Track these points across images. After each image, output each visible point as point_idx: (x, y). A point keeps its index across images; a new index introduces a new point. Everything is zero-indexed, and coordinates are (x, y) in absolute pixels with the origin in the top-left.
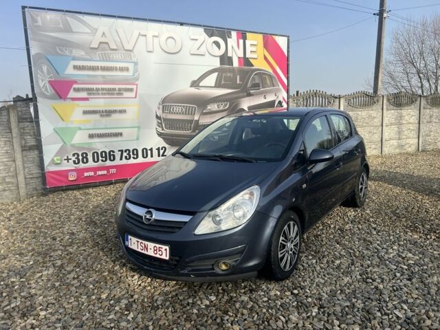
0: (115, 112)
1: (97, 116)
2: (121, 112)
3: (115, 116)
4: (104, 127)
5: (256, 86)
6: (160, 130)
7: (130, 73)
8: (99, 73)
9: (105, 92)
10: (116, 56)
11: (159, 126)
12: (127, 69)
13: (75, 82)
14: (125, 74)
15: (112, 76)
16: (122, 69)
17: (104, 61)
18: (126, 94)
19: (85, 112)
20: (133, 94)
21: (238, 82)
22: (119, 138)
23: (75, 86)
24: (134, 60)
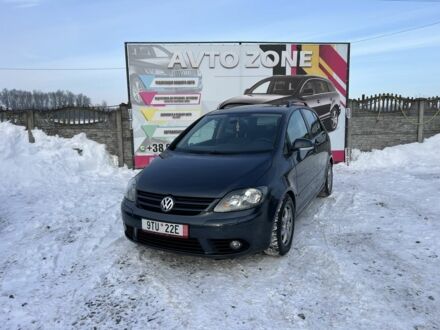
0: (183, 114)
1: (170, 118)
3: (183, 118)
4: (175, 126)
7: (195, 86)
8: (173, 86)
9: (176, 100)
12: (193, 82)
13: (156, 93)
14: (191, 86)
16: (189, 83)
17: (176, 77)
18: (192, 101)
19: (163, 115)
20: (197, 101)
23: (157, 96)
24: (199, 75)
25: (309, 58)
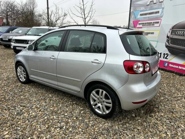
2: (152, 33)
6: (167, 44)
9: (148, 24)
10: (155, 6)
11: (167, 42)
15: (151, 17)
16: (156, 13)
17: (150, 10)
18: (156, 25)
20: (158, 25)
24: (163, 6)
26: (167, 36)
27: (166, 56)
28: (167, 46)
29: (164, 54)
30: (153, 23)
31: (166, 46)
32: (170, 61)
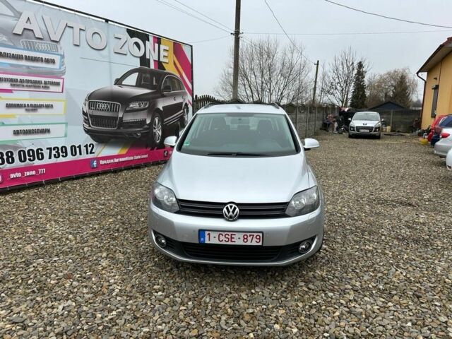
0: (41, 106)
1: (22, 111)
2: (48, 106)
3: (41, 111)
4: (30, 123)
5: (167, 88)
7: (57, 66)
8: (24, 63)
9: (30, 84)
10: (42, 45)
11: (86, 122)
12: (53, 62)
14: (50, 66)
15: (37, 67)
16: (48, 61)
17: (28, 50)
18: (52, 88)
19: (9, 106)
20: (59, 89)
21: (154, 83)
22: (47, 135)
24: (61, 52)
25: (166, 54)
26: (83, 112)
27: (90, 149)
28: (87, 131)
29: (86, 146)
30: (46, 83)
31: (85, 131)
32: (100, 156)
